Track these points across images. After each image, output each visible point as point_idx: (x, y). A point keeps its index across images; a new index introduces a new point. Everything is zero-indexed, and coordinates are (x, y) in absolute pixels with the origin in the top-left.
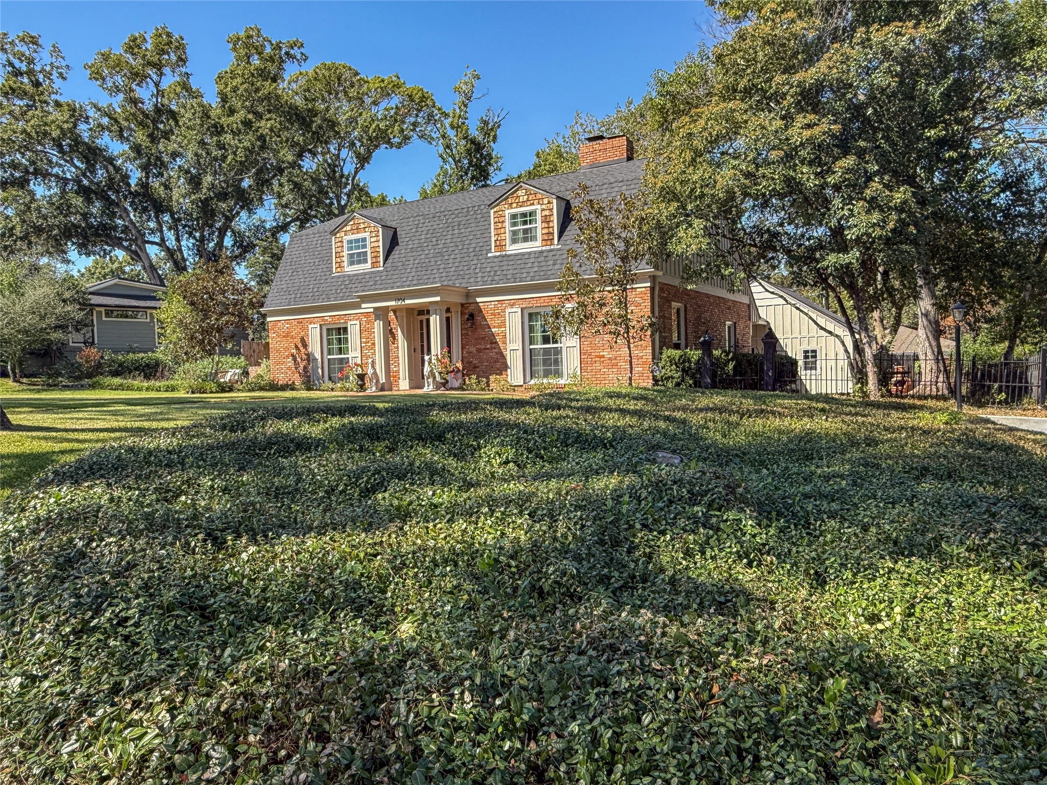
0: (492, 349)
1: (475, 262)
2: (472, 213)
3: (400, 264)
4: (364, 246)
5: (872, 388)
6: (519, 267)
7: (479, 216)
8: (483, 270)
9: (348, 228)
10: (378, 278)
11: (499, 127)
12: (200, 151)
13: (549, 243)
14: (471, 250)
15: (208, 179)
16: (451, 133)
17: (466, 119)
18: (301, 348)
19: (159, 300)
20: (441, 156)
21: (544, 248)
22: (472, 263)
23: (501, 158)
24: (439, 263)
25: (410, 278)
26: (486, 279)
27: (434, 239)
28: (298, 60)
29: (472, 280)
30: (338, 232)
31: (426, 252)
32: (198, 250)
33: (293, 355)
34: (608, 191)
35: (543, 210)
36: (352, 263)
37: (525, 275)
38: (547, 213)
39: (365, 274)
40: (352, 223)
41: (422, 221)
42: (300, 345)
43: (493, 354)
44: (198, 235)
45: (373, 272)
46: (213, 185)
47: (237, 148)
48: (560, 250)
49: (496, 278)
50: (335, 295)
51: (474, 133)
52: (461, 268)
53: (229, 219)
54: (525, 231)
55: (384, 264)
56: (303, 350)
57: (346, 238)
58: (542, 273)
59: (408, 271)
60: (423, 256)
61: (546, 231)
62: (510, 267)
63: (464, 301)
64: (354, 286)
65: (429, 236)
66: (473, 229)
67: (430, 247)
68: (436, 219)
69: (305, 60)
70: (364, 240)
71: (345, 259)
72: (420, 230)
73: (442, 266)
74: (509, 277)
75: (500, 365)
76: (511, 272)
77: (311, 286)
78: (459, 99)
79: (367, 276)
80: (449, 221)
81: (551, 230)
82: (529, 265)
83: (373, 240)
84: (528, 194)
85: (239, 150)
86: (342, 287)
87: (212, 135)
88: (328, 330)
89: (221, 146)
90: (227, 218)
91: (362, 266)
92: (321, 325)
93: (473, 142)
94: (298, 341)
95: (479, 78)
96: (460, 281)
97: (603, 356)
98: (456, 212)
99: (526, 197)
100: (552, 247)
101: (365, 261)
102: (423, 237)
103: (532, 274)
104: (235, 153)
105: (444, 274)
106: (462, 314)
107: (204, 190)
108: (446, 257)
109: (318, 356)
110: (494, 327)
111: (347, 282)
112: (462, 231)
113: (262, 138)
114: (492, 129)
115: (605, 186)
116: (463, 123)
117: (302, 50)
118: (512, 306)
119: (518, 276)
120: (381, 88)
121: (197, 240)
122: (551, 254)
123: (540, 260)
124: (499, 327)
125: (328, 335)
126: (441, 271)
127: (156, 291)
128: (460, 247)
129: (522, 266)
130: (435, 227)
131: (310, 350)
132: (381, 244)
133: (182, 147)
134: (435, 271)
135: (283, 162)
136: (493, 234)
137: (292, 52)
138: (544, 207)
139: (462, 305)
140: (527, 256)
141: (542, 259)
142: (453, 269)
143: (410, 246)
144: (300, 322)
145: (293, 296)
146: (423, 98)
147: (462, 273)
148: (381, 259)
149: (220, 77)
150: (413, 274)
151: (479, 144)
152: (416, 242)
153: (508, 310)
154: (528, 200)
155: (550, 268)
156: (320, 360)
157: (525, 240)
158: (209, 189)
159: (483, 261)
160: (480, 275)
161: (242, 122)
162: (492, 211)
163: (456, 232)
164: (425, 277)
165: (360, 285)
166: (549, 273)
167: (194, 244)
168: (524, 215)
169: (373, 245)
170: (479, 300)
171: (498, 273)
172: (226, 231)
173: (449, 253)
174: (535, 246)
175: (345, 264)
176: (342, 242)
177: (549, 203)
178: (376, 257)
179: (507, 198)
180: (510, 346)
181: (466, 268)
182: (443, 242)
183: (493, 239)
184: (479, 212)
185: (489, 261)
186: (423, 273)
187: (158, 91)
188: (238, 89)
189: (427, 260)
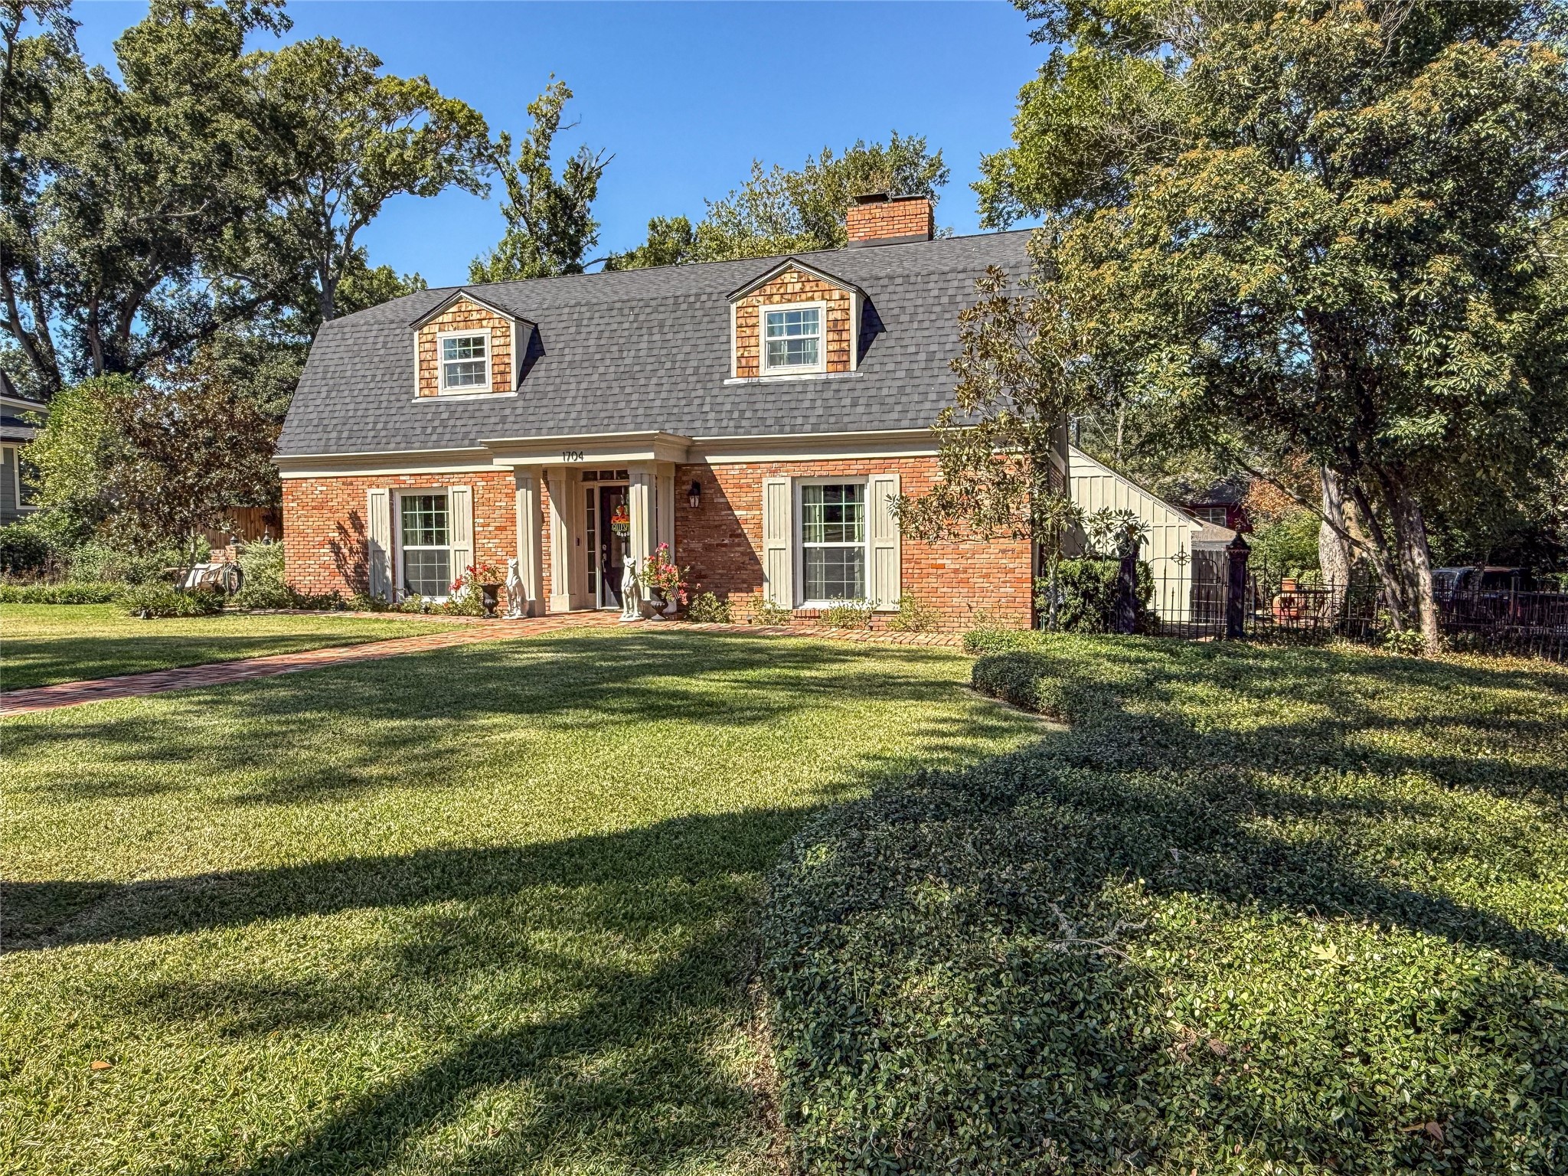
0: (732, 545)
1: (700, 393)
2: (684, 306)
3: (550, 388)
4: (479, 353)
5: (1430, 637)
6: (785, 406)
7: (699, 313)
8: (718, 408)
9: (447, 318)
10: (508, 412)
11: (599, 175)
12: (103, 162)
13: (840, 367)
14: (690, 371)
15: (114, 215)
16: (523, 179)
17: (547, 158)
18: (351, 531)
19: (30, 425)
20: (507, 214)
21: (832, 376)
22: (693, 394)
23: (598, 225)
24: (628, 390)
25: (573, 415)
26: (724, 423)
27: (615, 348)
28: (275, 27)
29: (698, 424)
30: (426, 324)
31: (602, 370)
32: (83, 338)
33: (333, 543)
34: (941, 285)
35: (830, 310)
36: (452, 381)
37: (800, 421)
38: (838, 315)
39: (482, 402)
40: (454, 309)
41: (588, 315)
42: (348, 525)
43: (735, 555)
44: (85, 312)
45: (496, 400)
46: (125, 224)
47: (178, 160)
48: (861, 380)
49: (744, 423)
50: (422, 438)
51: (559, 180)
52: (672, 402)
53: (141, 289)
54: (794, 345)
55: (519, 386)
56: (354, 535)
57: (442, 337)
58: (832, 420)
59: (569, 401)
60: (595, 377)
61: (834, 346)
62: (769, 406)
63: (680, 459)
64: (459, 423)
65: (602, 342)
66: (688, 335)
67: (608, 362)
68: (615, 312)
69: (288, 27)
70: (479, 341)
71: (440, 373)
72: (584, 330)
73: (635, 397)
74: (769, 422)
75: (749, 575)
76: (772, 413)
77: (371, 419)
78: (535, 126)
79: (484, 407)
80: (642, 318)
81: (844, 345)
82: (807, 404)
83: (496, 342)
84: (803, 280)
85: (182, 166)
86: (436, 423)
87: (126, 135)
88: (404, 499)
89: (145, 157)
90: (137, 285)
91: (474, 388)
92: (391, 491)
93: (558, 194)
94: (343, 516)
95: (569, 96)
96: (673, 425)
97: (943, 566)
98: (654, 303)
99: (798, 286)
100: (846, 375)
101: (481, 379)
102: (592, 342)
103: (813, 420)
104: (173, 170)
105: (641, 411)
106: (678, 482)
107: (108, 233)
108: (642, 381)
109: (385, 545)
110: (739, 508)
111: (445, 416)
112: (669, 336)
113: (224, 148)
114: (588, 179)
115: (934, 277)
116: (542, 165)
117: (283, 9)
118: (774, 473)
119: (786, 421)
120: (402, 94)
121: (82, 320)
122: (846, 386)
123: (826, 395)
124: (749, 508)
125: (404, 508)
126: (634, 405)
127: (24, 410)
128: (668, 365)
129: (793, 405)
130: (615, 326)
131: (369, 535)
132: (513, 350)
133: (63, 152)
134: (622, 405)
135: (243, 198)
136: (734, 345)
137: (265, 10)
138: (832, 304)
139: (678, 467)
140: (799, 389)
141: (829, 394)
142: (658, 403)
143: (567, 359)
144: (348, 483)
145: (334, 435)
146: (472, 118)
147: (675, 410)
148: (513, 377)
149: (129, 38)
150: (579, 407)
151: (568, 198)
152: (580, 350)
153: (766, 481)
154: (802, 291)
155: (846, 411)
156: (388, 554)
157: (794, 359)
158: (116, 232)
159: (715, 392)
160: (712, 415)
161: (186, 116)
162: (733, 307)
163: (657, 337)
164: (603, 414)
165: (471, 422)
166: (846, 419)
167: (76, 328)
168: (793, 316)
169: (496, 351)
170: (710, 459)
171: (748, 414)
172: (134, 309)
173: (647, 374)
174: (815, 370)
175: (440, 382)
176: (433, 342)
177: (842, 298)
178: (502, 373)
179: (764, 284)
180: (769, 543)
181: (683, 402)
182: (632, 353)
183: (734, 355)
184: (698, 305)
185: (727, 392)
186: (599, 406)
187: (12, 47)
188: (170, 63)
189: (604, 385)
